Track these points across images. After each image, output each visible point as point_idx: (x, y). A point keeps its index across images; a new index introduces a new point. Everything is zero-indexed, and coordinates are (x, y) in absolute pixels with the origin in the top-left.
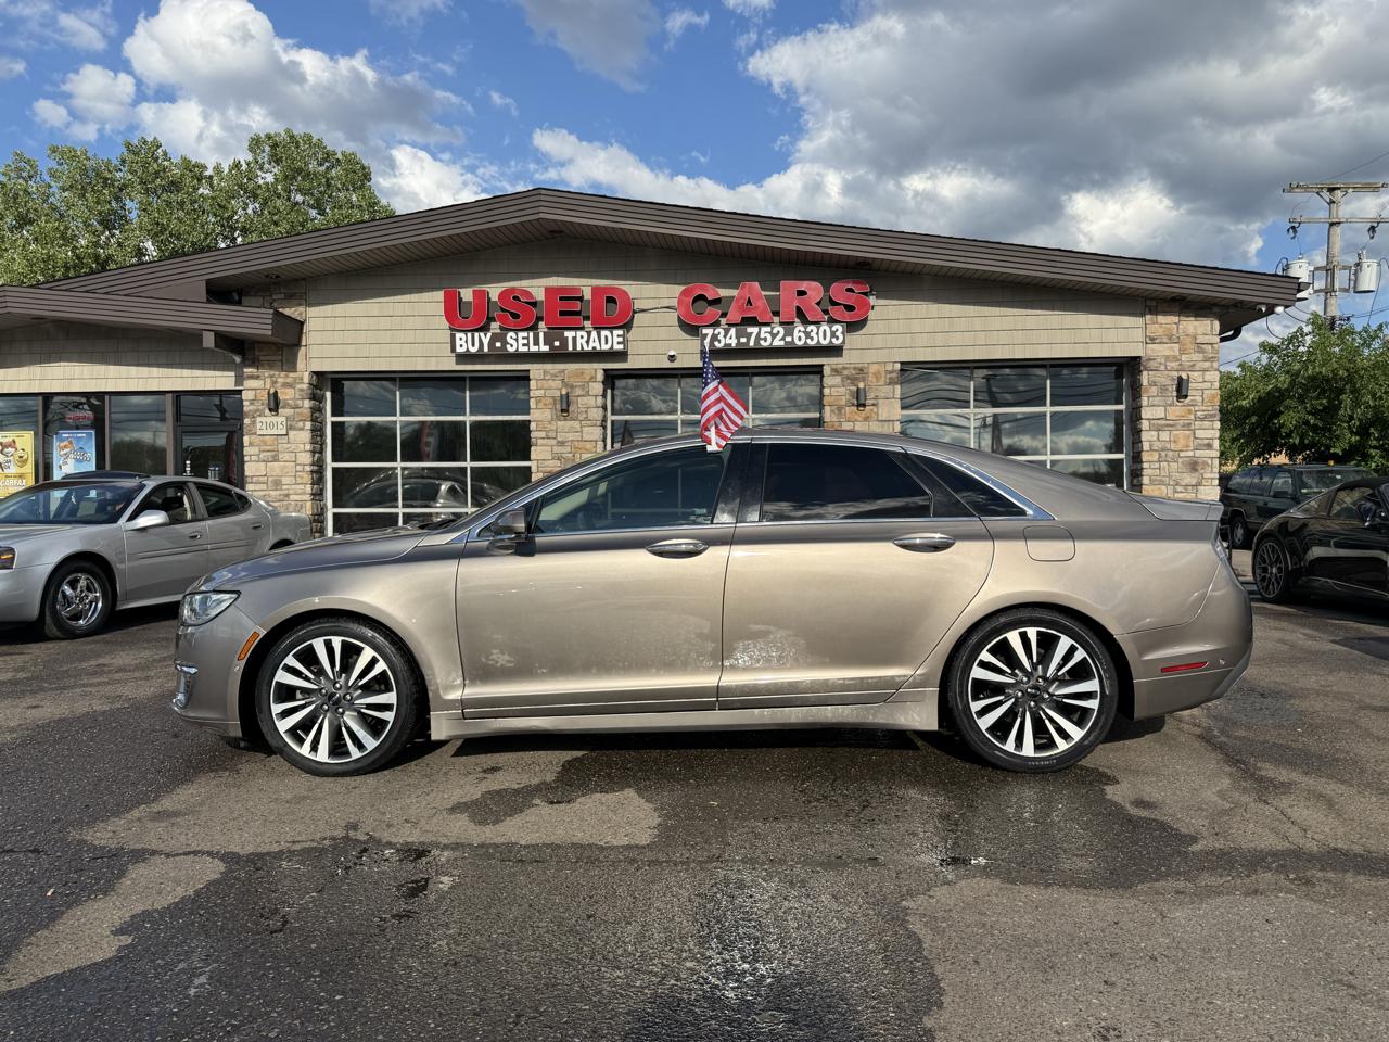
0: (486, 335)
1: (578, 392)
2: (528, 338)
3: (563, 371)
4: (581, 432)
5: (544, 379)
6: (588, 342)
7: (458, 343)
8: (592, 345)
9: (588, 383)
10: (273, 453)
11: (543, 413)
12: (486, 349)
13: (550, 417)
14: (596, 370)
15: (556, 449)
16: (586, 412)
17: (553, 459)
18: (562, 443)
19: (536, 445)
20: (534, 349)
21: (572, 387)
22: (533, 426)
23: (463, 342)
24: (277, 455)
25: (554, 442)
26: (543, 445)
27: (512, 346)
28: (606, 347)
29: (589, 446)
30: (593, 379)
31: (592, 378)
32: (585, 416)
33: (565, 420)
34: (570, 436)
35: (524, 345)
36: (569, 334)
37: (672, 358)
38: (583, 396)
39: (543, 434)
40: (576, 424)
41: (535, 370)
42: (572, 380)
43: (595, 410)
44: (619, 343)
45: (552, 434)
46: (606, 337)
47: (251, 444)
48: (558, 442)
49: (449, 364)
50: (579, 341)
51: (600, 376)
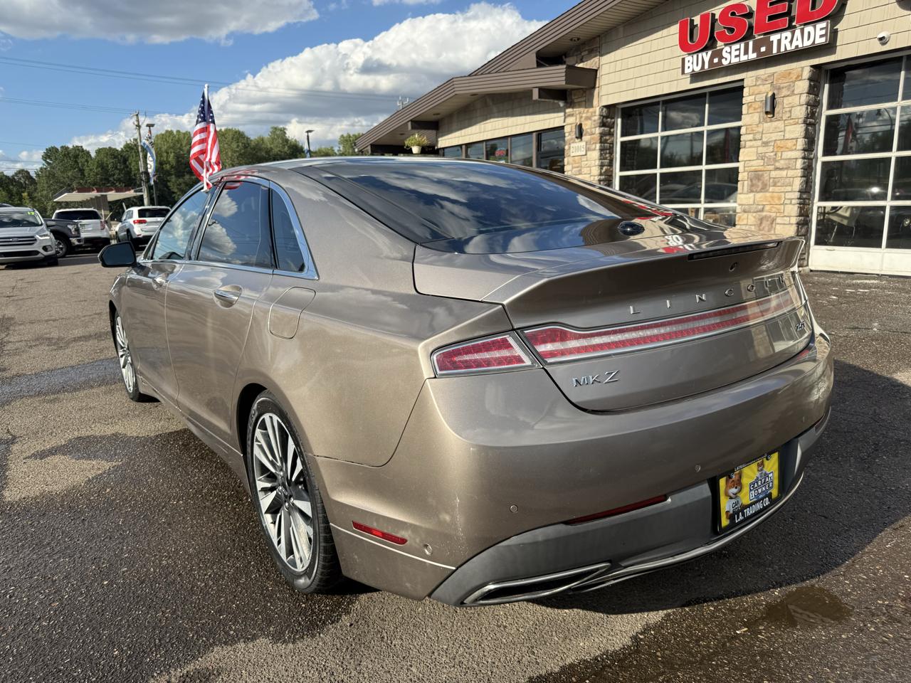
1: (785, 92)
2: (739, 49)
3: (773, 74)
4: (784, 131)
5: (756, 85)
6: (791, 42)
7: (687, 65)
9: (794, 82)
10: (579, 169)
11: (752, 117)
13: (757, 120)
14: (803, 68)
15: (761, 150)
16: (790, 111)
17: (758, 159)
18: (766, 144)
19: (745, 147)
21: (779, 89)
22: (743, 131)
23: (690, 64)
24: (580, 170)
25: (759, 143)
26: (751, 147)
27: (726, 59)
29: (790, 144)
30: (799, 78)
31: (798, 76)
32: (788, 115)
33: (771, 121)
34: (774, 136)
35: (736, 56)
36: (774, 38)
37: (883, 40)
38: (788, 96)
39: (750, 137)
40: (780, 124)
41: (749, 77)
42: (780, 81)
44: (821, 36)
45: (758, 136)
46: (809, 33)
47: (568, 163)
48: (763, 143)
49: (685, 84)
50: (783, 42)
51: (807, 73)
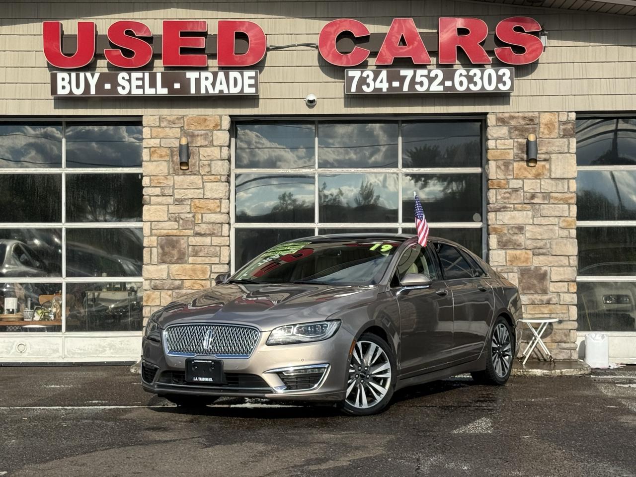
0: (93, 75)
1: (200, 141)
2: (143, 79)
3: (183, 117)
4: (203, 188)
5: (159, 127)
6: (213, 84)
7: (60, 83)
8: (218, 88)
9: (212, 131)
11: (158, 166)
12: (93, 91)
13: (166, 171)
14: (221, 116)
15: (173, 209)
16: (209, 165)
17: (169, 220)
18: (180, 202)
19: (149, 204)
20: (150, 91)
21: (193, 136)
22: (146, 181)
23: (66, 83)
25: (170, 200)
26: (159, 204)
27: (124, 88)
28: (234, 91)
29: (212, 205)
30: (217, 127)
31: (216, 125)
32: (207, 169)
33: (184, 174)
34: (190, 194)
35: (138, 87)
36: (192, 75)
37: (311, 103)
38: (206, 146)
39: (158, 191)
40: (197, 179)
41: (149, 115)
42: (193, 127)
43: (220, 163)
44: (250, 86)
45: (168, 191)
46: (235, 79)
48: (176, 200)
49: (48, 109)
50: (203, 83)
51: (226, 123)
